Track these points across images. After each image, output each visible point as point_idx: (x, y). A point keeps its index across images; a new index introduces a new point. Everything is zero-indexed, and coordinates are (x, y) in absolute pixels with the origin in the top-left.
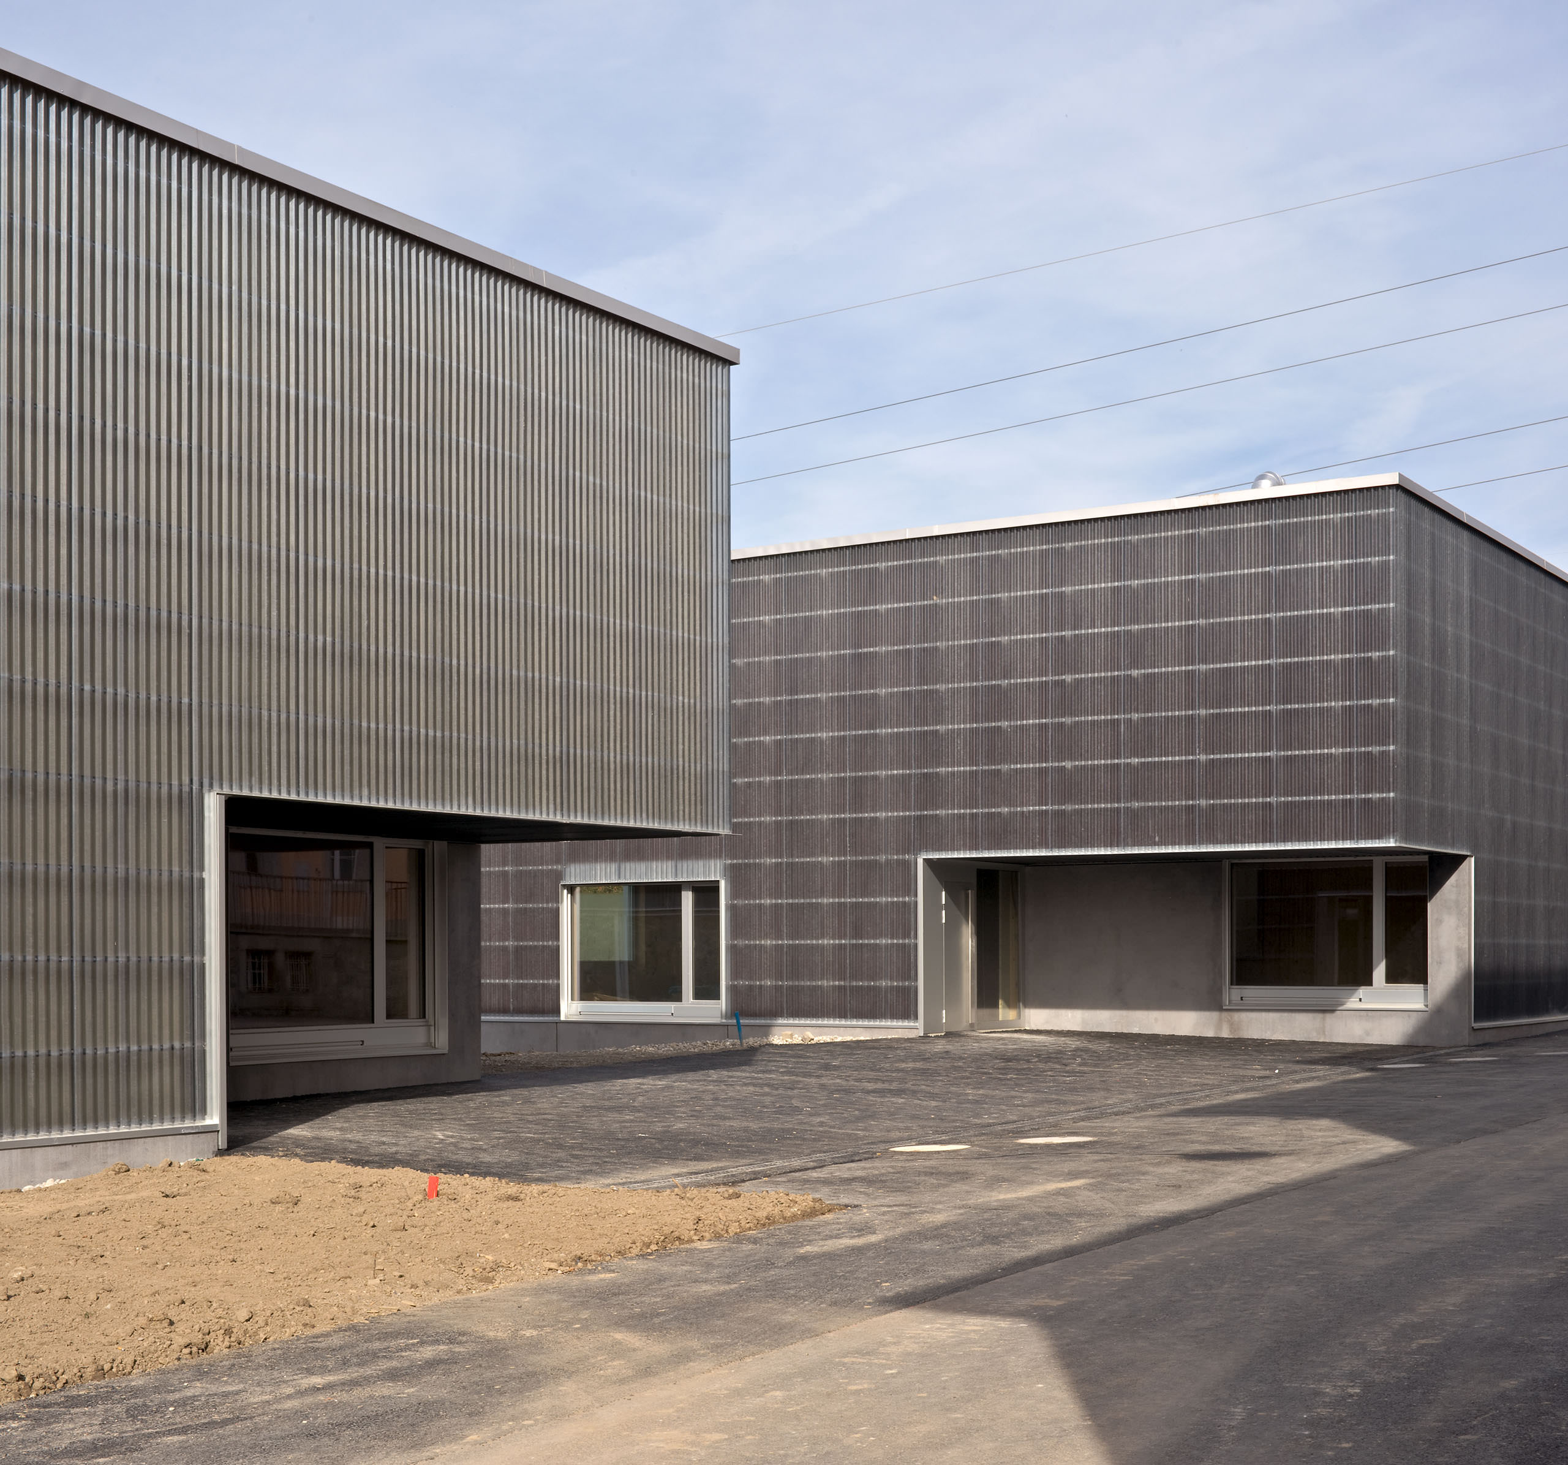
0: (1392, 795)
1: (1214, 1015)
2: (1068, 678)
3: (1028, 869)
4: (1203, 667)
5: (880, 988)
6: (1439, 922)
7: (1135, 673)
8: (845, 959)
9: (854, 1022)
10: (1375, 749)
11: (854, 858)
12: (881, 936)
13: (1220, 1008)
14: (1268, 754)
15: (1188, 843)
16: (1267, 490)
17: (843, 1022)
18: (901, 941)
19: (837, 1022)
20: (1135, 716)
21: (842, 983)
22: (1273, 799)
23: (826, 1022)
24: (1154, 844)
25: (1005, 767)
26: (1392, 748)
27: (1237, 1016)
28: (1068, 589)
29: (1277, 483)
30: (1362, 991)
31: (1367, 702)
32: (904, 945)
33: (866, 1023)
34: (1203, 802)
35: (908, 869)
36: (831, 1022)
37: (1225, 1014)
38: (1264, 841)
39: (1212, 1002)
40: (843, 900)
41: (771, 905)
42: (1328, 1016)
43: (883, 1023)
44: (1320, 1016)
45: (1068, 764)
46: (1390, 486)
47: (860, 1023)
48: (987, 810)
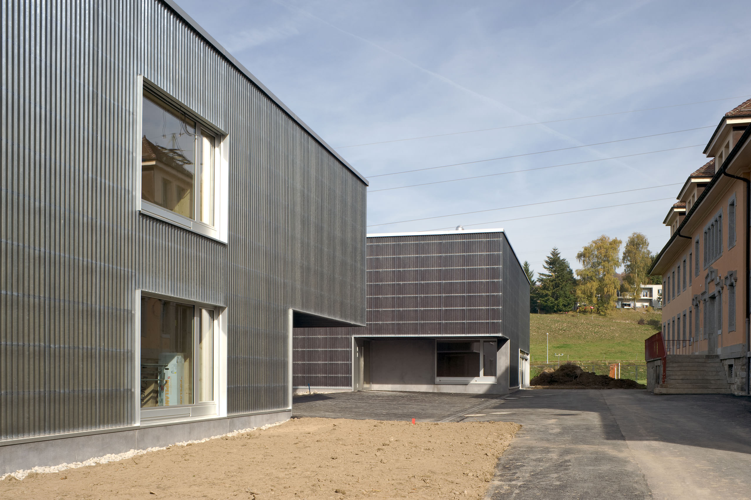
0: (501, 321)
1: (433, 386)
2: (401, 283)
3: (373, 341)
4: (444, 282)
5: (338, 377)
6: (500, 358)
7: (423, 282)
8: (327, 368)
9: (330, 387)
10: (496, 308)
11: (330, 336)
12: (339, 361)
13: (434, 384)
14: (464, 308)
15: (439, 334)
16: (460, 231)
17: (326, 387)
18: (346, 362)
19: (324, 387)
20: (422, 295)
21: (326, 375)
22: (465, 321)
23: (320, 387)
24: (428, 334)
25: (380, 310)
26: (501, 307)
27: (439, 386)
28: (402, 256)
29: (463, 229)
30: (476, 378)
31: (493, 294)
32: (347, 364)
33: (334, 387)
34: (444, 322)
35: (349, 341)
36: (322, 387)
37: (435, 386)
38: (462, 333)
39: (432, 382)
40: (326, 349)
41: (301, 351)
42: (467, 386)
43: (340, 388)
44: (464, 386)
45: (401, 309)
46: (501, 232)
47: (332, 387)
48: (375, 322)
